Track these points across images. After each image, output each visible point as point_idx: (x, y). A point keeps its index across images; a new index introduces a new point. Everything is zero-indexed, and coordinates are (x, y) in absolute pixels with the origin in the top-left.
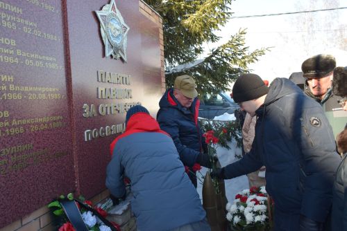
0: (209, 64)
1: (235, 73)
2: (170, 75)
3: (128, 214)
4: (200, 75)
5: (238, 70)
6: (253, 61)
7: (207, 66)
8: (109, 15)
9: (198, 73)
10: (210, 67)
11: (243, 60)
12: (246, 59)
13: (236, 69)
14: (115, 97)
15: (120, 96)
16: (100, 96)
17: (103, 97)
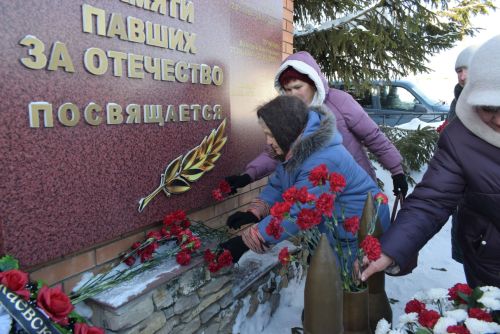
0: (387, 10)
1: (441, 33)
2: (309, 35)
3: (145, 306)
4: (364, 29)
5: (449, 28)
6: (483, 11)
7: (383, 17)
9: (361, 27)
10: (389, 18)
11: (462, 8)
12: (470, 6)
13: (444, 25)
14: (141, 39)
15: (156, 42)
16: (88, 27)
17: (102, 31)
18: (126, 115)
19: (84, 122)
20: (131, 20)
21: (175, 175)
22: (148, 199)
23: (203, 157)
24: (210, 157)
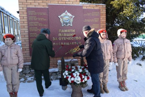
8: (64, 16)
14: (66, 36)
15: (68, 36)
16: (59, 36)
17: (61, 36)
18: (63, 44)
19: (58, 45)
20: (64, 34)
21: (71, 51)
22: (66, 53)
23: (76, 49)
24: (78, 49)
